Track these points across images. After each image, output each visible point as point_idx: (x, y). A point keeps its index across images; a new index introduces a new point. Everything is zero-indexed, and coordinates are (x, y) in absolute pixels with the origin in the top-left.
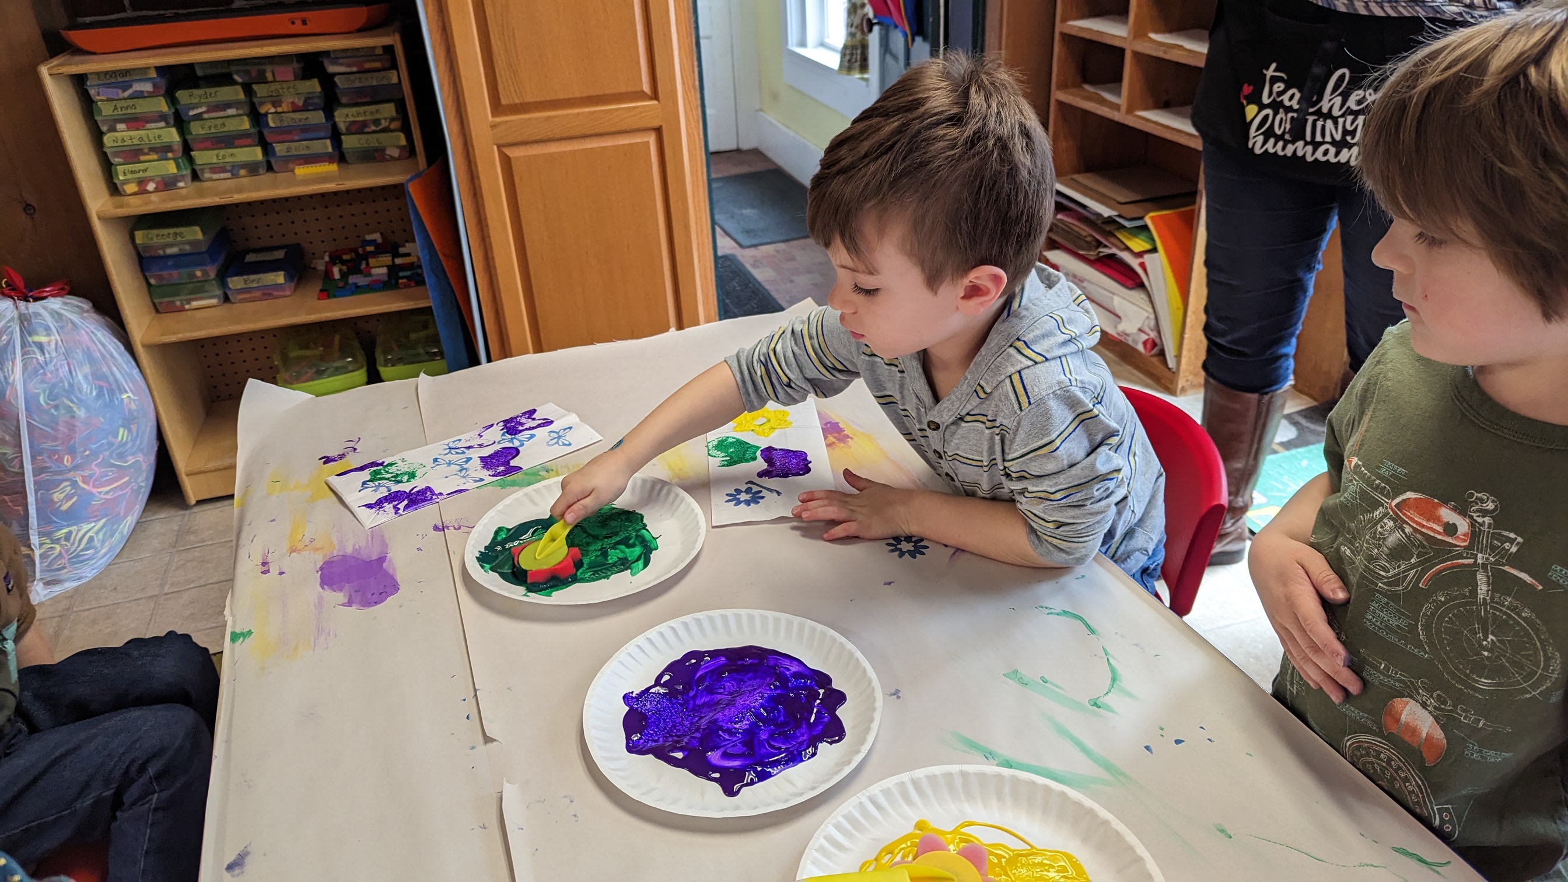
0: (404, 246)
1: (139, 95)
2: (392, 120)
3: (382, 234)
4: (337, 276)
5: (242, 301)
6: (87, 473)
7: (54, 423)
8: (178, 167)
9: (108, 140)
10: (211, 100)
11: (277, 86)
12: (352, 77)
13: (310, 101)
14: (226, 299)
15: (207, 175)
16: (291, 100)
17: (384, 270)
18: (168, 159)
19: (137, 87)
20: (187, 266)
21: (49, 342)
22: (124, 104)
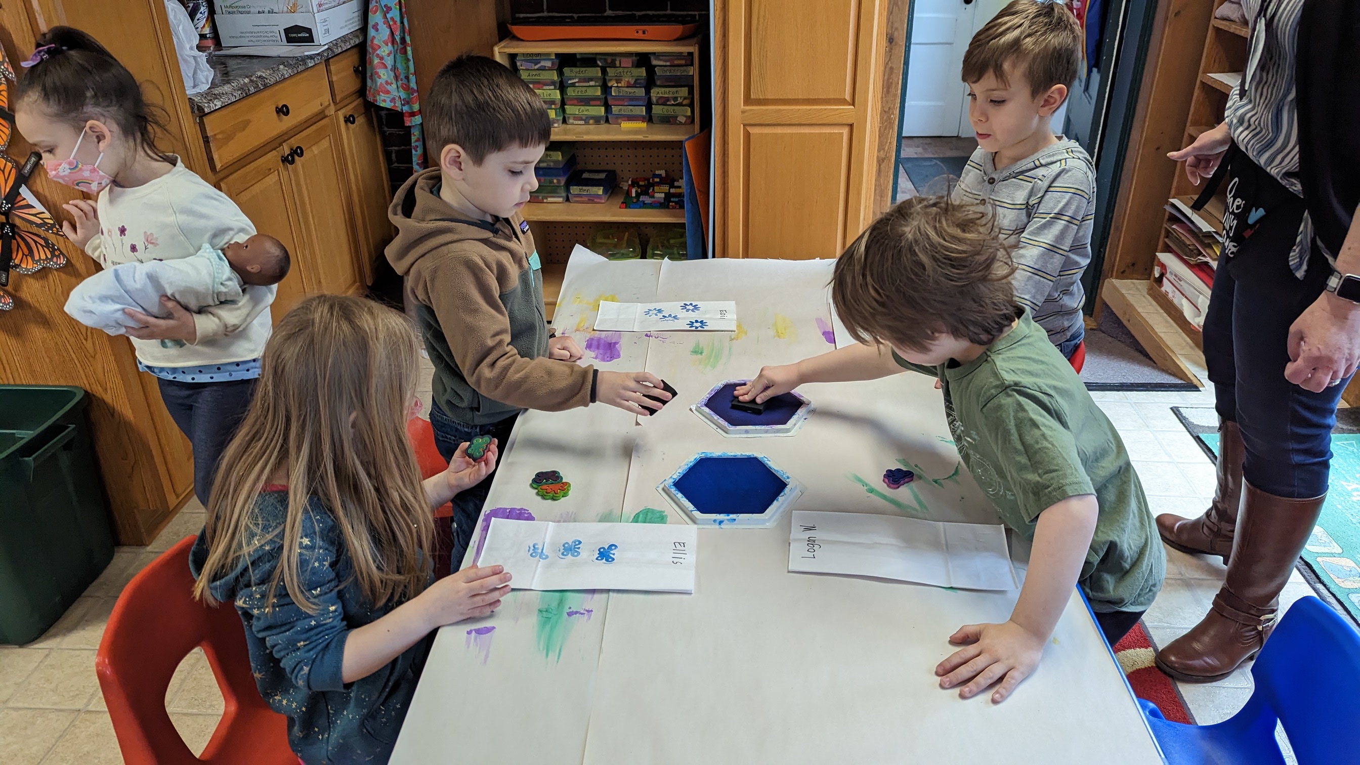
0: (677, 181)
1: (543, 69)
2: (685, 98)
3: (666, 171)
4: (634, 195)
5: (576, 202)
8: (557, 115)
10: (582, 75)
11: (621, 70)
12: (666, 69)
13: (639, 81)
14: (568, 200)
15: (571, 121)
16: (627, 80)
17: (663, 195)
19: (543, 63)
20: (549, 176)
22: (534, 73)
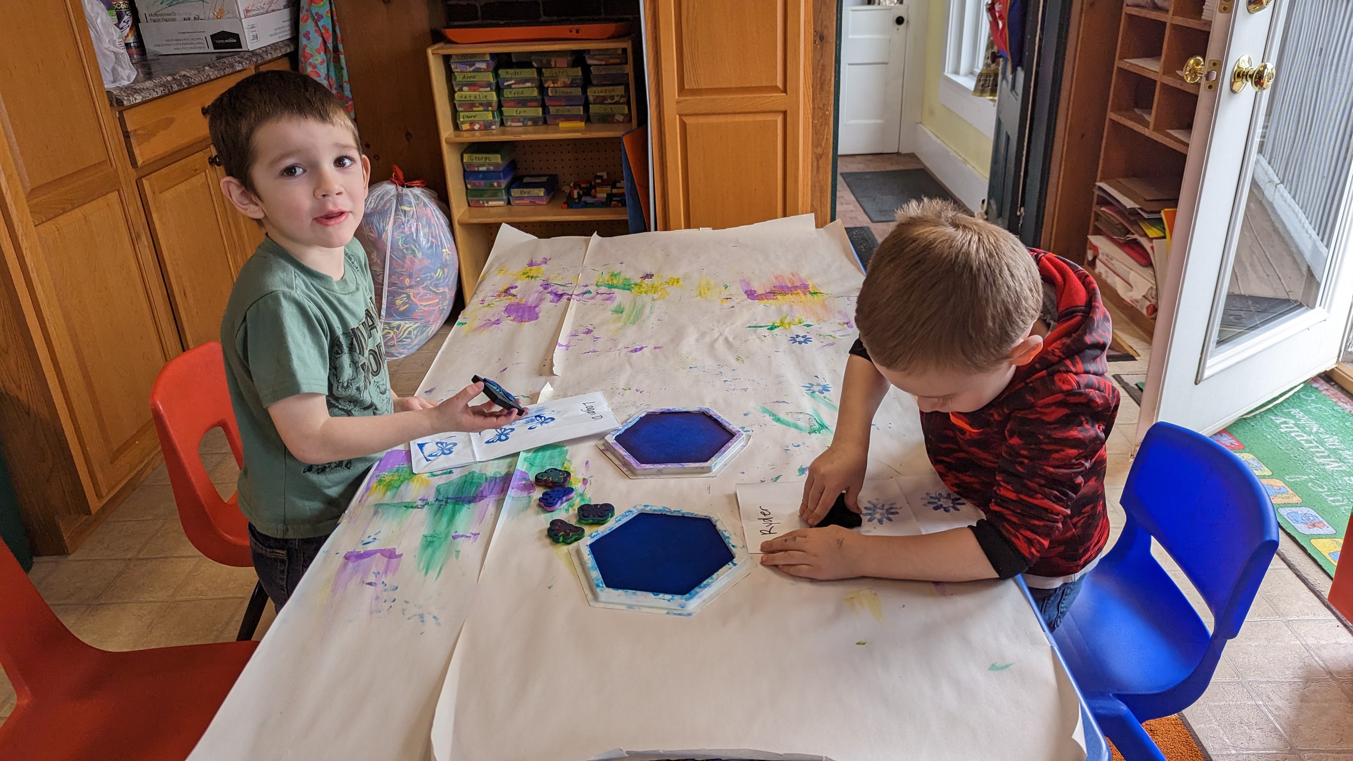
0: (620, 182)
1: (478, 70)
2: (622, 96)
3: (607, 173)
5: (518, 205)
6: (416, 292)
7: (404, 257)
8: (494, 117)
9: (457, 95)
10: (517, 76)
11: (557, 70)
12: (601, 67)
13: (574, 81)
14: (509, 202)
15: (509, 123)
16: (563, 80)
17: (605, 195)
18: (488, 111)
19: (478, 65)
20: (489, 179)
21: (410, 211)
22: (469, 75)
